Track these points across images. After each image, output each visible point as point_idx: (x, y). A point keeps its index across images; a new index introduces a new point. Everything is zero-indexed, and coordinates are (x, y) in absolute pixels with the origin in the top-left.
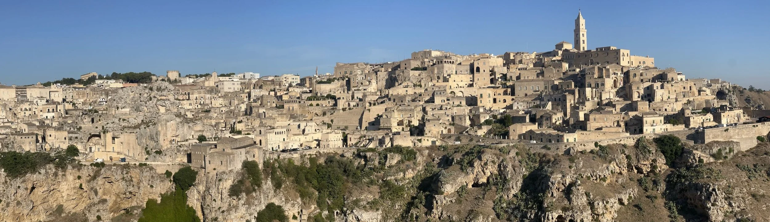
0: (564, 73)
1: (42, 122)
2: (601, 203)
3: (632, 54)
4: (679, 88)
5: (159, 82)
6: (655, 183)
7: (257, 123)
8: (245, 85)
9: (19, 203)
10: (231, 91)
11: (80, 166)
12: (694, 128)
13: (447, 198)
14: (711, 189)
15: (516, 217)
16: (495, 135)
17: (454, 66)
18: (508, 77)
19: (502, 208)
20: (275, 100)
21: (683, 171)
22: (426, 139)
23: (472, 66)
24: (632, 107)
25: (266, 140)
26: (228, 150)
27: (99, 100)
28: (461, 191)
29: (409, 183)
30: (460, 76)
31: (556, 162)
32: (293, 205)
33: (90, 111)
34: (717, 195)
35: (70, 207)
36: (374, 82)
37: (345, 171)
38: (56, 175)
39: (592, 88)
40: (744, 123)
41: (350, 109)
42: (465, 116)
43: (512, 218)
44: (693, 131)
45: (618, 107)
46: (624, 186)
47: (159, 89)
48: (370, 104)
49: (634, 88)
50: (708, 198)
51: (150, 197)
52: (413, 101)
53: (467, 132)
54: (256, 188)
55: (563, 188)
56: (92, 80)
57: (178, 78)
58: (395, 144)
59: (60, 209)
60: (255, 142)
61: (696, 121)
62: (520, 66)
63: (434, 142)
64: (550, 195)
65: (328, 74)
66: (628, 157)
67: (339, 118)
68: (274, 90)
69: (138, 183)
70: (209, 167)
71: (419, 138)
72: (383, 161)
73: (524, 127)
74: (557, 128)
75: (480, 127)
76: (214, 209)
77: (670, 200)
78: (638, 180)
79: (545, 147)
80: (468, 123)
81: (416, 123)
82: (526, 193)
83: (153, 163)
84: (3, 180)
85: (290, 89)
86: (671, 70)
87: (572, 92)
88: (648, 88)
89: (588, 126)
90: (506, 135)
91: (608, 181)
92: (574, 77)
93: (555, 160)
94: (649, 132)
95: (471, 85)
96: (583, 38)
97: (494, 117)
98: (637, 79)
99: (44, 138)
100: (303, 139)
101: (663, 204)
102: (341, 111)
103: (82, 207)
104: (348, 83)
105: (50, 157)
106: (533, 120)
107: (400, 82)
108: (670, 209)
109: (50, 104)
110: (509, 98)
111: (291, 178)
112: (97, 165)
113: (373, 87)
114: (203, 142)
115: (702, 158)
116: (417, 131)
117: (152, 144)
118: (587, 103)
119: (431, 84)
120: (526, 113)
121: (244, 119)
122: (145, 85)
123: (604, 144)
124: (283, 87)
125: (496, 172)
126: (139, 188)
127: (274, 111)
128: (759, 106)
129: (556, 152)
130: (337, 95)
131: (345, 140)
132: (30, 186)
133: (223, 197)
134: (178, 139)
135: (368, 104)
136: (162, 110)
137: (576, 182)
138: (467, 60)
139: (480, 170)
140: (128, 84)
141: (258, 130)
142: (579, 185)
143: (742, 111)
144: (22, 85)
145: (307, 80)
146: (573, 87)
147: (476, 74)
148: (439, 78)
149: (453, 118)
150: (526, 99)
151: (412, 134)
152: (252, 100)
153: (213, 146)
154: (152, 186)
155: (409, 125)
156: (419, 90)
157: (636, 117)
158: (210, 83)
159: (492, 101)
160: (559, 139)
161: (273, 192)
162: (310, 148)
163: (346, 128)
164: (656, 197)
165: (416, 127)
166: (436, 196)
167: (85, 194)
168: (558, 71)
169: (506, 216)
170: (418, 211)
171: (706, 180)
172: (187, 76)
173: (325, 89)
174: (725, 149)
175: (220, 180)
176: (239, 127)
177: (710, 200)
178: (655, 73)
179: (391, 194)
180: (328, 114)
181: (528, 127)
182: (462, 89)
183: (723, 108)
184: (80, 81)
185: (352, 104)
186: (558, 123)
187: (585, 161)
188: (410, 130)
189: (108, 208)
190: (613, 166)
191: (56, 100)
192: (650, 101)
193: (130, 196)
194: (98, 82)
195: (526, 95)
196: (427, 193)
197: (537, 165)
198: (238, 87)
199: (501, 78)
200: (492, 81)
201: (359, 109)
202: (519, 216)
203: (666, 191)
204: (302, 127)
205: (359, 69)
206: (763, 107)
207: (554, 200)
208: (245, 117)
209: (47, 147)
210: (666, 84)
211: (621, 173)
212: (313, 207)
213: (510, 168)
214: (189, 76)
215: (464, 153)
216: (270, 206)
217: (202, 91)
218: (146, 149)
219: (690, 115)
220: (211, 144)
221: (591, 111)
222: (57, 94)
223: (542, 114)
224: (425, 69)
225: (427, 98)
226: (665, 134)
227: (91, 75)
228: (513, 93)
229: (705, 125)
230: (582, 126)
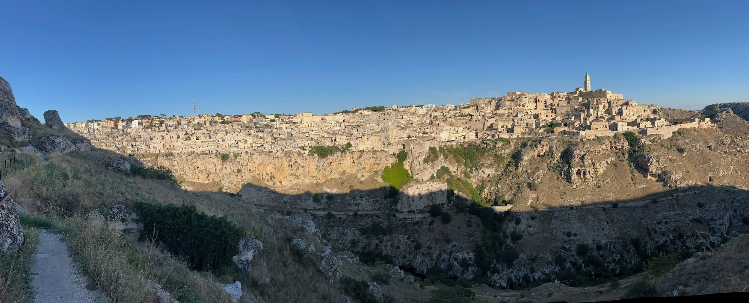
0: (580, 103)
1: (334, 132)
2: (598, 164)
3: (612, 92)
4: (634, 109)
5: (388, 110)
6: (623, 154)
7: (435, 129)
8: (429, 110)
9: (325, 170)
10: (422, 113)
11: (353, 152)
12: (642, 128)
13: (525, 162)
14: (650, 157)
15: (558, 170)
16: (547, 132)
17: (527, 99)
18: (553, 104)
19: (551, 166)
20: (443, 117)
21: (636, 148)
22: (515, 134)
23: (536, 99)
24: (612, 118)
25: (440, 136)
26: (422, 142)
27: (360, 120)
28: (532, 159)
29: (507, 155)
30: (530, 104)
31: (577, 144)
32: (454, 166)
33: (356, 126)
34: (652, 160)
35: (349, 171)
36: (489, 107)
37: (477, 150)
38: (341, 156)
39: (593, 110)
40: (666, 126)
41: (478, 120)
42: (533, 123)
43: (556, 171)
44: (641, 129)
45: (606, 118)
46: (608, 156)
47: (388, 114)
48: (488, 118)
49: (613, 109)
50: (649, 161)
51: (386, 165)
52: (508, 116)
53: (534, 131)
54: (436, 159)
55: (580, 157)
56: (356, 111)
57: (397, 108)
58: (500, 137)
59: (344, 172)
60: (434, 138)
61: (643, 125)
62: (559, 99)
63: (518, 136)
64: (574, 160)
65: (467, 104)
66: (610, 142)
67: (474, 125)
68: (442, 113)
69: (380, 159)
70: (413, 150)
71: (511, 134)
72: (495, 145)
73: (561, 129)
74: (576, 129)
75: (540, 128)
76: (416, 170)
77: (630, 162)
78: (615, 153)
79: (571, 138)
80: (534, 127)
81: (509, 127)
82: (563, 159)
83: (387, 149)
84: (317, 159)
85: (450, 112)
86: (631, 100)
87: (584, 112)
88: (620, 109)
89: (592, 127)
90: (552, 132)
91: (601, 153)
92: (584, 104)
93: (576, 144)
94: (620, 130)
95: (536, 109)
96: (589, 85)
97: (547, 124)
98: (615, 105)
99: (335, 139)
100: (457, 135)
101: (627, 164)
102: (474, 122)
103: (354, 171)
104: (477, 108)
105: (339, 148)
106: (565, 125)
107: (501, 107)
108: (630, 166)
109: (337, 123)
110: (554, 115)
111: (452, 154)
112: (361, 151)
113: (489, 110)
114: (410, 139)
115: (645, 142)
116: (510, 131)
117: (386, 140)
118: (591, 117)
119: (516, 108)
120: (562, 122)
121: (429, 127)
122: (382, 112)
123: (599, 136)
124: (446, 111)
125: (548, 150)
126: (381, 161)
127: (443, 123)
128: (673, 117)
129: (576, 140)
130: (472, 114)
131: (477, 135)
132: (330, 162)
133: (421, 164)
134: (398, 138)
135: (487, 118)
136: (390, 124)
137: (586, 154)
138: (533, 96)
139: (540, 149)
140: (374, 112)
141: (436, 132)
142: (587, 155)
143: (665, 120)
144: (324, 114)
145: (458, 107)
146: (584, 109)
147: (538, 103)
148: (520, 105)
149: (527, 124)
150: (562, 115)
151: (508, 132)
152: (432, 118)
153: (415, 140)
154: (387, 160)
155: (507, 128)
156: (511, 111)
157: (614, 123)
158: (412, 110)
159: (546, 116)
160: (578, 134)
161: (444, 160)
162: (460, 139)
163: (477, 129)
164: (624, 161)
165: (510, 129)
166: (520, 161)
167: (355, 165)
168: (577, 101)
169: (553, 170)
170: (512, 168)
171: (647, 153)
172: (401, 107)
173: (466, 111)
174: (657, 138)
175: (419, 156)
176: (426, 131)
177: (649, 162)
178: (623, 102)
179: (499, 160)
180: (468, 123)
181: (563, 128)
182: (531, 111)
183: (656, 118)
184: (351, 112)
185: (479, 118)
186: (577, 126)
187: (590, 144)
188: (507, 130)
189: (367, 171)
190: (603, 146)
191: (340, 121)
192: (621, 116)
193: (377, 165)
194: (359, 112)
195: (562, 113)
196: (516, 160)
197: (567, 146)
198: (425, 112)
199: (550, 105)
200: (545, 106)
201: (483, 121)
202: (559, 170)
203: (628, 158)
204: (456, 130)
205: (482, 101)
206: (675, 117)
207: (576, 162)
208: (429, 126)
209: (337, 143)
210: (628, 107)
211: (607, 150)
212: (463, 167)
213: (554, 148)
214: (402, 107)
215: (532, 141)
216: (443, 167)
217: (408, 114)
218: (383, 143)
219: (640, 122)
220: (414, 139)
221: (593, 121)
222: (340, 118)
223: (570, 122)
224: (513, 101)
225: (515, 115)
226: (628, 131)
227: (356, 108)
228: (555, 113)
229: (647, 127)
230: (589, 128)
